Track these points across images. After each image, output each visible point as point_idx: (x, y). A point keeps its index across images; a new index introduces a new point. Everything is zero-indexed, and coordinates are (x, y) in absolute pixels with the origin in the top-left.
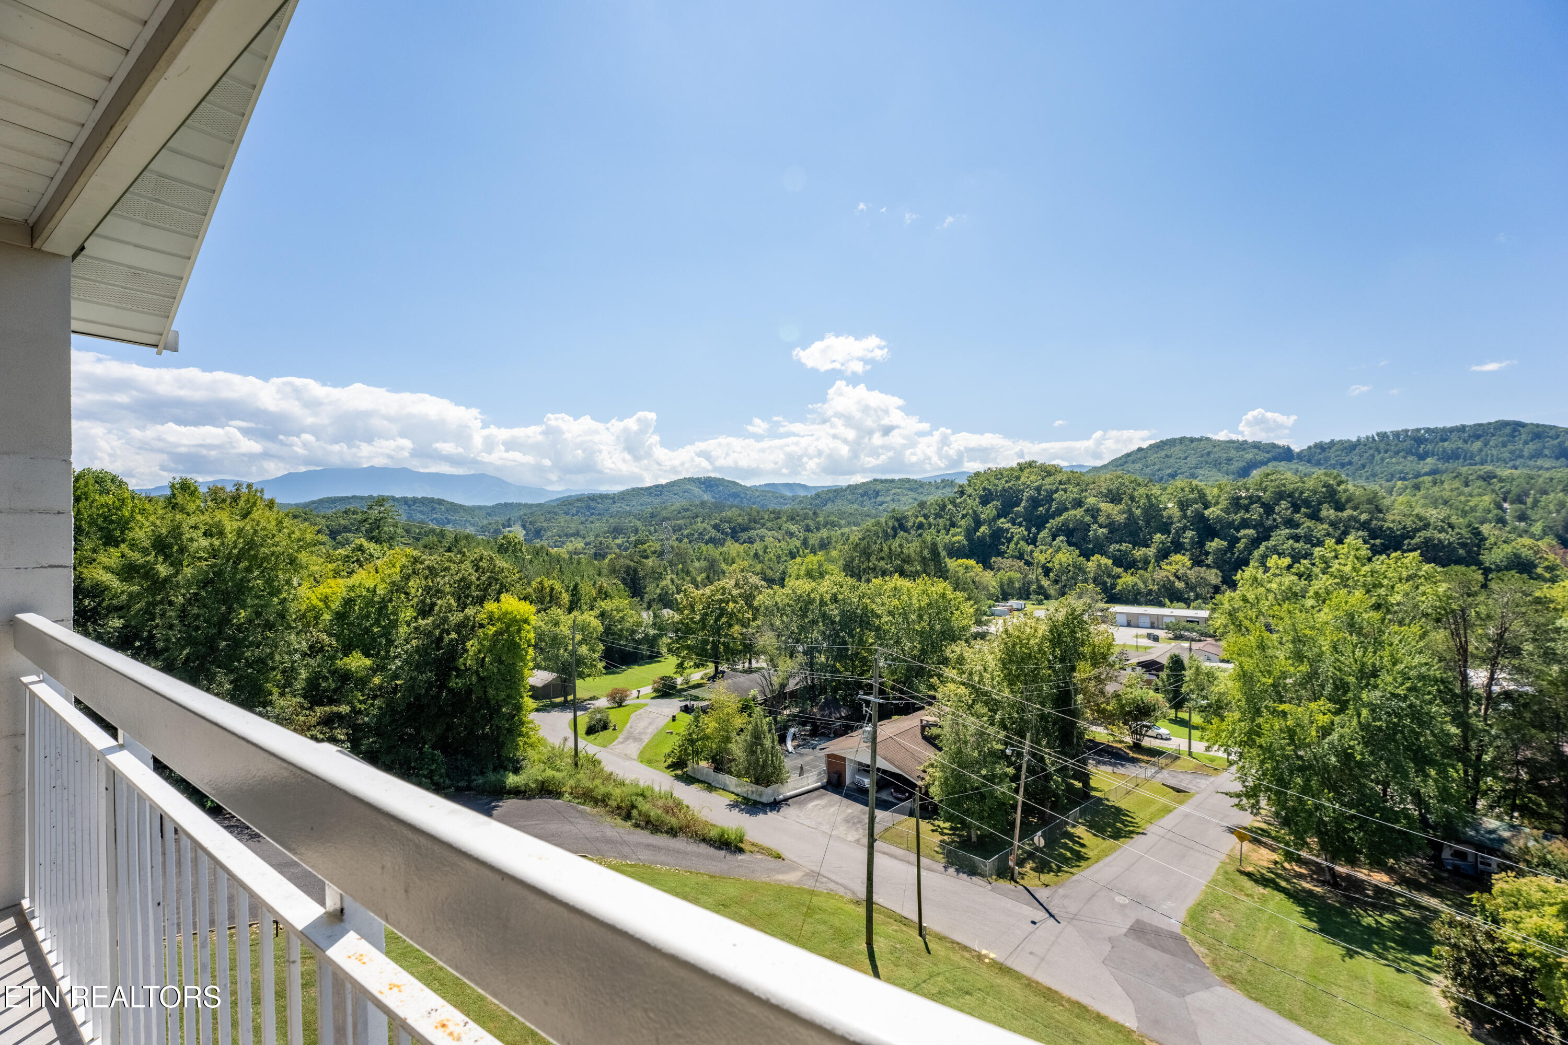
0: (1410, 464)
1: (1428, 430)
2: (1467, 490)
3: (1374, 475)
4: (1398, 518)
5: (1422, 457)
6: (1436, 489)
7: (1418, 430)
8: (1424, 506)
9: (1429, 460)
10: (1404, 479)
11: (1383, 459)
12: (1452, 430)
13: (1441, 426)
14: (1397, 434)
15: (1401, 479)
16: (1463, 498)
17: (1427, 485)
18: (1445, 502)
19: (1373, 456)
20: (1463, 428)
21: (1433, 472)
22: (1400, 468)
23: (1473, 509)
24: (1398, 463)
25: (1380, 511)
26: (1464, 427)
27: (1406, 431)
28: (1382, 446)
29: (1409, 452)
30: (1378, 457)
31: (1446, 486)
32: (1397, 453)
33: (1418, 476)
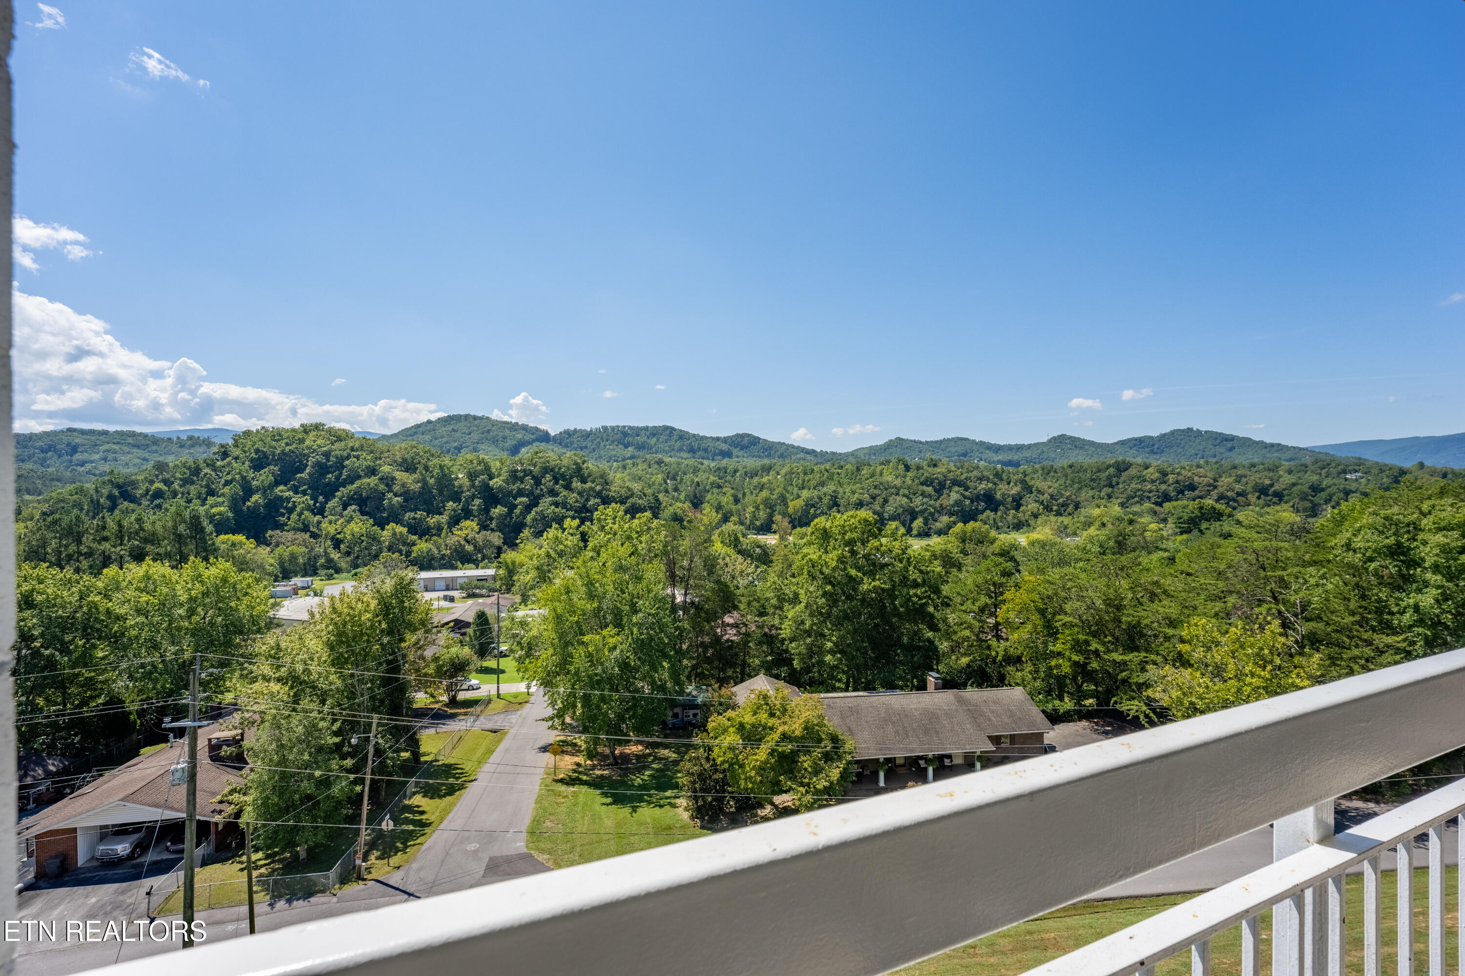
0: (620, 451)
1: (630, 427)
2: (650, 470)
3: (600, 457)
4: (617, 489)
5: (626, 446)
6: (634, 469)
7: (624, 427)
8: (629, 481)
9: (630, 449)
10: (617, 461)
11: (605, 446)
12: (642, 429)
13: (636, 425)
14: (613, 428)
15: (615, 461)
16: (648, 476)
17: (630, 466)
18: (640, 479)
19: (599, 443)
20: (646, 429)
21: (632, 458)
22: (614, 453)
23: (654, 484)
24: (614, 450)
25: (607, 484)
26: (647, 427)
27: (618, 427)
28: (605, 436)
29: (620, 442)
30: (602, 444)
31: (639, 467)
32: (613, 442)
33: (624, 460)
